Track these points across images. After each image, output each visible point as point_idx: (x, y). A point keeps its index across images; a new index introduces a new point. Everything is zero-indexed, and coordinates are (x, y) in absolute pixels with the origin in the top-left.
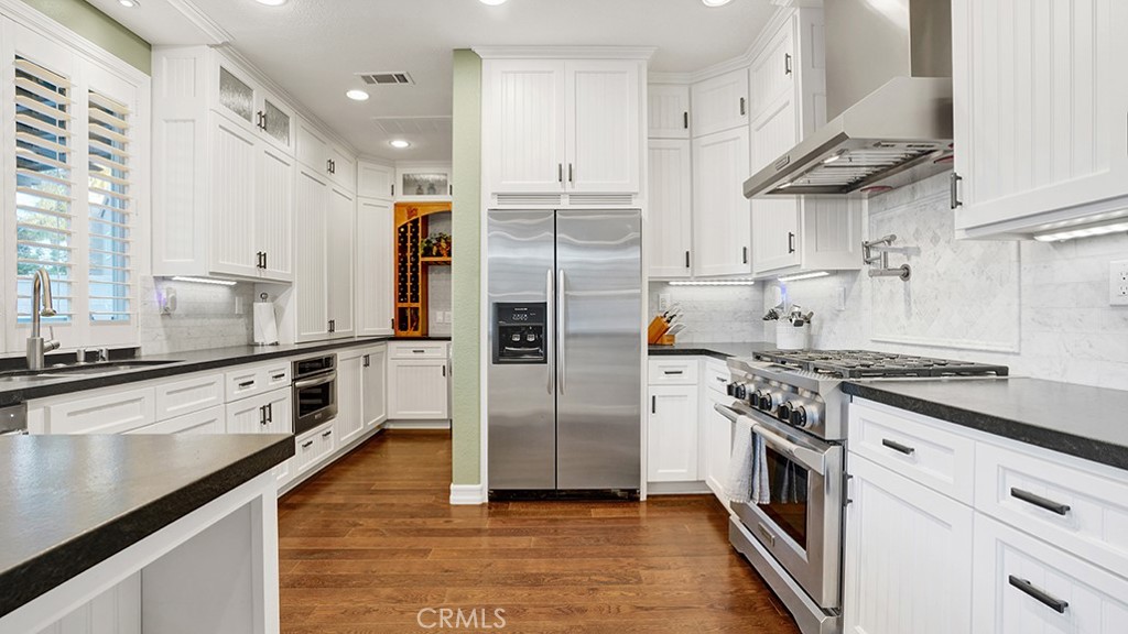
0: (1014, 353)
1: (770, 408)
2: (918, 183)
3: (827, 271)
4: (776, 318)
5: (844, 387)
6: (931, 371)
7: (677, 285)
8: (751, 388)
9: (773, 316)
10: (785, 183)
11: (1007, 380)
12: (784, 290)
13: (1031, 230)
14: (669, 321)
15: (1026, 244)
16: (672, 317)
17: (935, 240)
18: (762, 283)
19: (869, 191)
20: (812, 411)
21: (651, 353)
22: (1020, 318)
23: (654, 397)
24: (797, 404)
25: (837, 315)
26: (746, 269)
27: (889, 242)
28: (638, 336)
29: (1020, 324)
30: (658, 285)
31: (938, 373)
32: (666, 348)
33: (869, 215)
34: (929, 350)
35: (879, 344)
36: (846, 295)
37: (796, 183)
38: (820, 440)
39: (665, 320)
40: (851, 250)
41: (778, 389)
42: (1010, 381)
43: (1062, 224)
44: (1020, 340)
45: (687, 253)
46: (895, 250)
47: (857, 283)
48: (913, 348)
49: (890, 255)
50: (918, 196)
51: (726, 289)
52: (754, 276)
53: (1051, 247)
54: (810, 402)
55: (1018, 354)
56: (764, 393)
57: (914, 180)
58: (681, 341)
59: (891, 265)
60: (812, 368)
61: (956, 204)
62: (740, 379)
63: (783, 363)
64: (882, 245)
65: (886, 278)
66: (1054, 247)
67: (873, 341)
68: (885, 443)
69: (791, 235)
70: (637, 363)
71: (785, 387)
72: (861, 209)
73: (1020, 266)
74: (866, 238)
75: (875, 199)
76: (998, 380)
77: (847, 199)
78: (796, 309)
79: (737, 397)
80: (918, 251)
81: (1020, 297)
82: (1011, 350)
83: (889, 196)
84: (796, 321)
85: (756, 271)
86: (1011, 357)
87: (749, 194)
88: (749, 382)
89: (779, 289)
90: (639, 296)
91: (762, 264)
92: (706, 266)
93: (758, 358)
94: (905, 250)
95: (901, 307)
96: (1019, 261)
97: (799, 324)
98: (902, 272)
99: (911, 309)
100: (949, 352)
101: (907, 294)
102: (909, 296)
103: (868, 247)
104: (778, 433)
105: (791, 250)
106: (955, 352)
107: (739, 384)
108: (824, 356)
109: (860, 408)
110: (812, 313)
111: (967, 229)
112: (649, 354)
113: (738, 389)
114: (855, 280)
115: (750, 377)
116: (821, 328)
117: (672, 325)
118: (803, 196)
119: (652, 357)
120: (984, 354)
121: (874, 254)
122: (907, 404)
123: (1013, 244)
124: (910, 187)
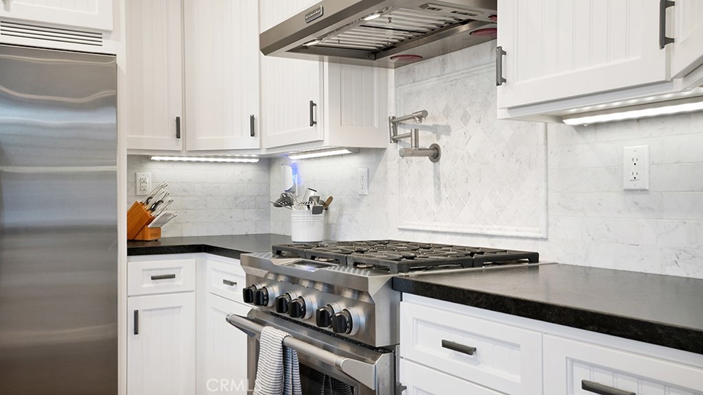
0: (542, 239)
1: (303, 314)
2: (448, 55)
3: (348, 149)
4: (291, 204)
5: (394, 285)
6: (473, 259)
7: (162, 161)
8: (274, 291)
9: (286, 201)
10: (311, 41)
11: (537, 267)
12: (295, 170)
13: (559, 114)
14: (153, 210)
15: (553, 126)
16: (156, 204)
17: (465, 118)
18: (268, 162)
19: (397, 59)
20: (358, 314)
21: (131, 252)
22: (547, 203)
23: (136, 313)
24: (338, 307)
25: (359, 200)
26: (253, 143)
27: (420, 118)
28: (114, 229)
29: (547, 209)
30: (139, 159)
31: (480, 263)
32: (149, 245)
33: (396, 87)
34: (459, 237)
35: (406, 233)
36: (369, 177)
37: (325, 42)
38: (366, 348)
39: (148, 207)
40: (376, 125)
41: (310, 290)
42: (540, 266)
43: (587, 109)
44: (548, 226)
45: (178, 119)
46: (426, 128)
47: (381, 164)
48: (443, 236)
49: (420, 133)
50: (448, 69)
51: (223, 167)
52: (263, 152)
53: (575, 132)
54: (354, 303)
55: (546, 239)
56: (295, 296)
57: (444, 51)
58: (167, 235)
59: (422, 144)
60: (350, 263)
61: (501, 81)
62: (259, 280)
63: (313, 258)
64: (410, 122)
65: (413, 158)
66: (577, 131)
67: (400, 229)
68: (446, 345)
69: (312, 104)
70: (113, 267)
71: (320, 287)
72: (387, 80)
73: (547, 149)
74: (392, 113)
75: (403, 69)
76: (530, 267)
77: (372, 66)
78: (312, 194)
79: (258, 304)
80: (447, 130)
81: (547, 181)
82: (540, 235)
83: (418, 67)
84: (314, 208)
85: (266, 146)
86: (540, 242)
87: (267, 50)
88: (271, 283)
89: (289, 170)
90: (113, 176)
91: (272, 138)
92: (204, 138)
93: (278, 253)
94: (434, 129)
95: (430, 190)
96: (546, 144)
97: (317, 211)
98: (432, 152)
99: (440, 193)
100: (481, 239)
101: (437, 177)
102: (439, 179)
103: (395, 123)
104: (311, 343)
105: (313, 123)
106: (486, 239)
107: (259, 287)
108: (357, 248)
109: (413, 306)
110: (331, 199)
111: (510, 108)
112: (129, 254)
113: (259, 293)
114: (380, 161)
115: (271, 277)
116: (341, 215)
117: (158, 214)
118: (326, 58)
119: (132, 258)
120: (514, 240)
121: (401, 131)
122: (468, 298)
123: (541, 126)
124: (441, 58)
